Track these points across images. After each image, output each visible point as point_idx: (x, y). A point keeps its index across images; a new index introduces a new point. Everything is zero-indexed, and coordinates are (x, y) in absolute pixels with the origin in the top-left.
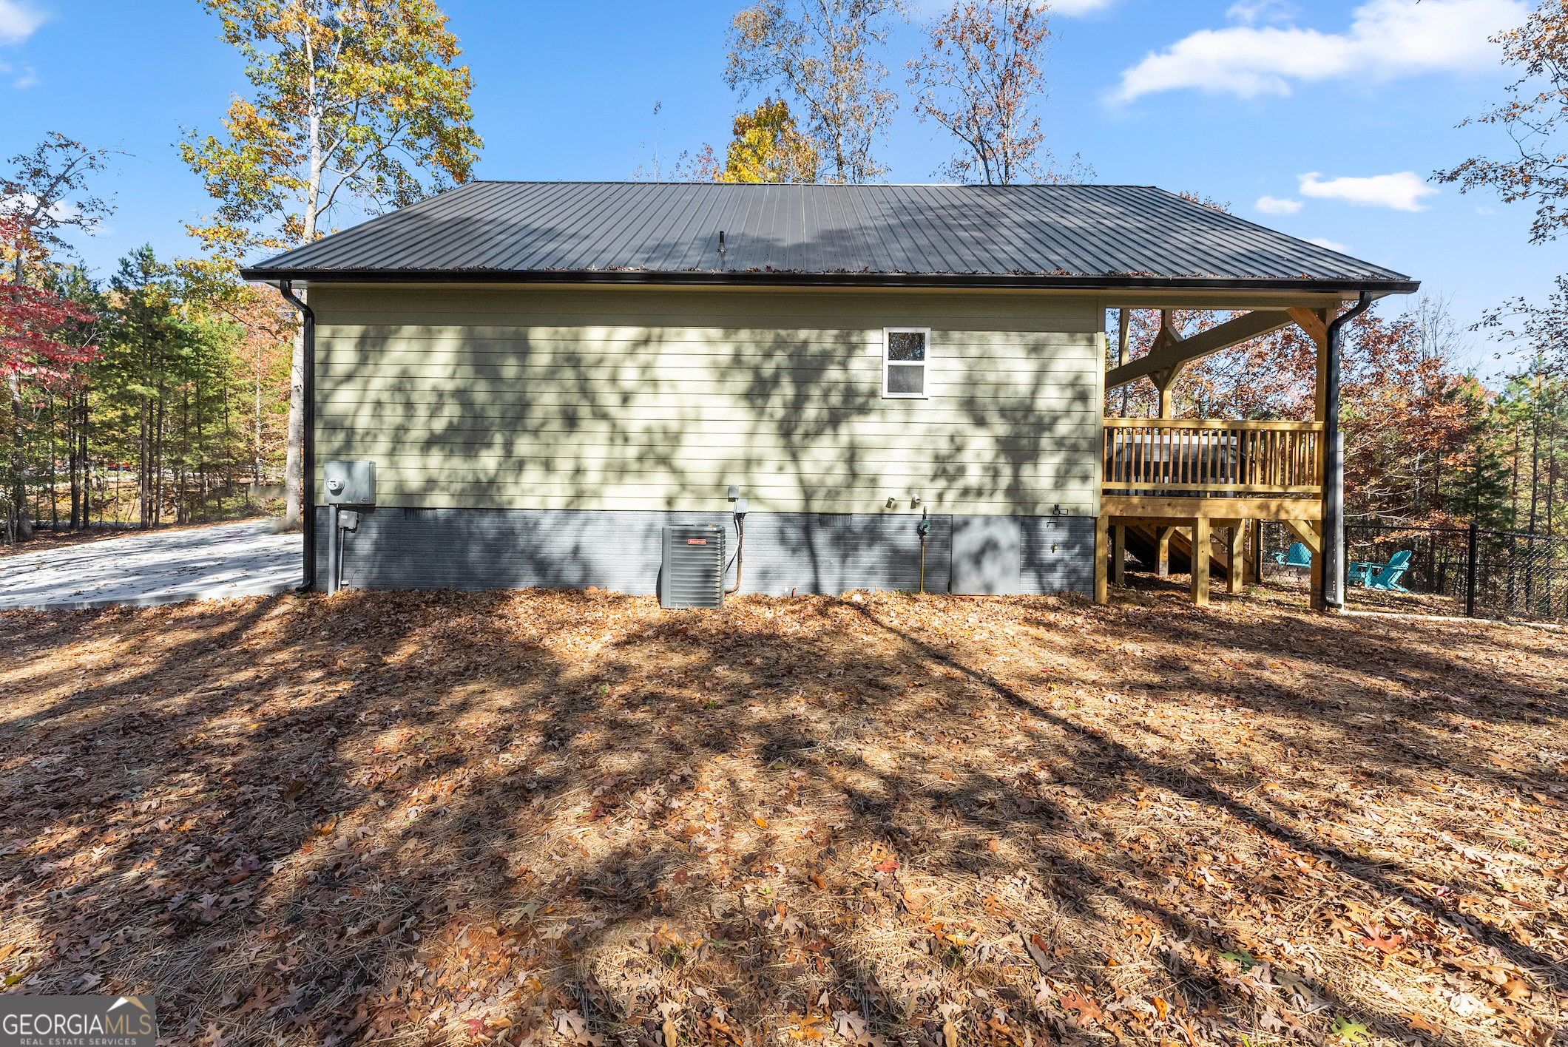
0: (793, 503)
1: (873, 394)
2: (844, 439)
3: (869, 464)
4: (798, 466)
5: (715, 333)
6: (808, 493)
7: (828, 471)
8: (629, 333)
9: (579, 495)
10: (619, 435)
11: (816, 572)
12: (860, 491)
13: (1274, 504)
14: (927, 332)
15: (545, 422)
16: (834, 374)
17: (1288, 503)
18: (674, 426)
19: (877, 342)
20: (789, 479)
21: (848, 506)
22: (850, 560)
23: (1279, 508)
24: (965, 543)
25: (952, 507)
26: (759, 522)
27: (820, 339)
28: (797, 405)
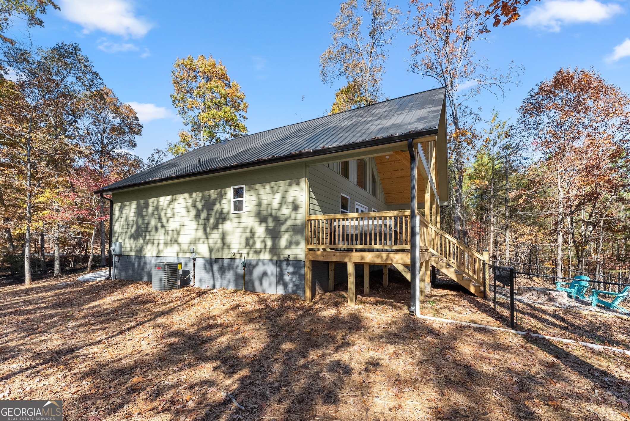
0: (207, 255)
1: (228, 213)
2: (220, 230)
3: (228, 239)
4: (208, 241)
5: (187, 195)
6: (211, 250)
7: (216, 243)
8: (169, 198)
9: (159, 252)
10: (166, 233)
11: (214, 281)
12: (226, 250)
13: (384, 255)
14: (244, 186)
15: (152, 230)
16: (217, 206)
17: (392, 255)
18: (178, 228)
19: (230, 192)
20: (206, 246)
21: (222, 256)
22: (223, 276)
23: (388, 257)
24: (257, 272)
25: (252, 257)
26: (200, 262)
27: (213, 193)
28: (208, 219)
